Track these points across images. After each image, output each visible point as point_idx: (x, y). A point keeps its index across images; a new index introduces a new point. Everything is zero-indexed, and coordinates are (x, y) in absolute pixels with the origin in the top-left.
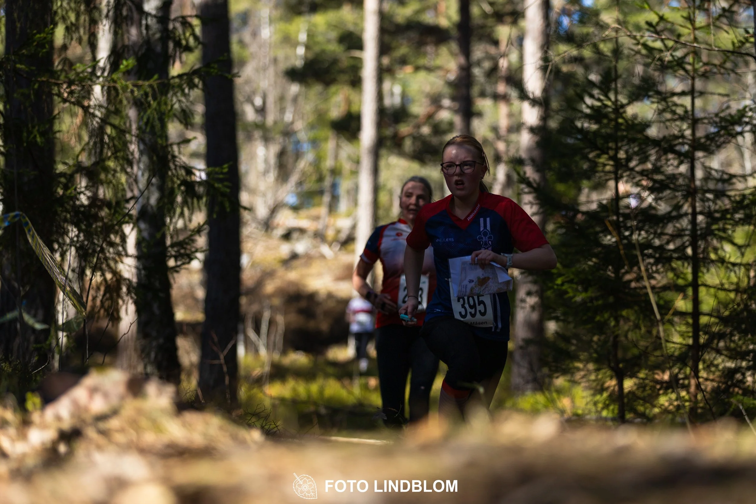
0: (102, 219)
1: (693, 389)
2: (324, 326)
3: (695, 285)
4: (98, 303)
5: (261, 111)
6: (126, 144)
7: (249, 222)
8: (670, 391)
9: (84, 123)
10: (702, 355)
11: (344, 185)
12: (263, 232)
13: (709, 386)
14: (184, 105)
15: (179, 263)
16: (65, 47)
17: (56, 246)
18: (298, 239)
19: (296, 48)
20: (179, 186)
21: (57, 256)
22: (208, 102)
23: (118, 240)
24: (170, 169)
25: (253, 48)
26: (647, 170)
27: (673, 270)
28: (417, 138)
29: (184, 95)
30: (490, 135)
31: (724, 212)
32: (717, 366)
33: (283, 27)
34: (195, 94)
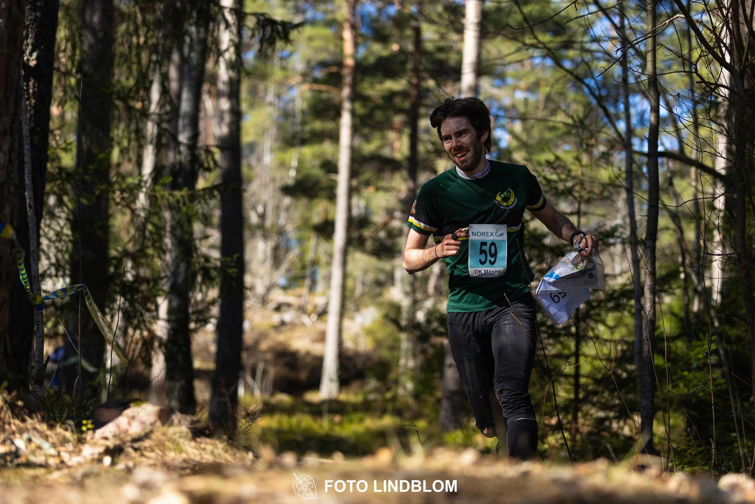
0: (142, 292)
1: (573, 431)
2: (303, 376)
3: (577, 354)
4: (137, 354)
5: (262, 217)
6: (161, 238)
7: (250, 298)
8: (556, 431)
9: (132, 221)
10: (582, 407)
11: (321, 273)
12: (261, 305)
13: (585, 430)
14: (205, 211)
15: (198, 325)
16: (119, 165)
17: (107, 310)
18: (285, 311)
19: (289, 171)
20: (200, 270)
21: (108, 318)
22: (224, 209)
23: (153, 307)
24: (192, 257)
25: (258, 170)
27: (561, 343)
28: (376, 239)
29: (206, 203)
31: (600, 302)
32: (591, 415)
33: (280, 155)
34: (214, 203)
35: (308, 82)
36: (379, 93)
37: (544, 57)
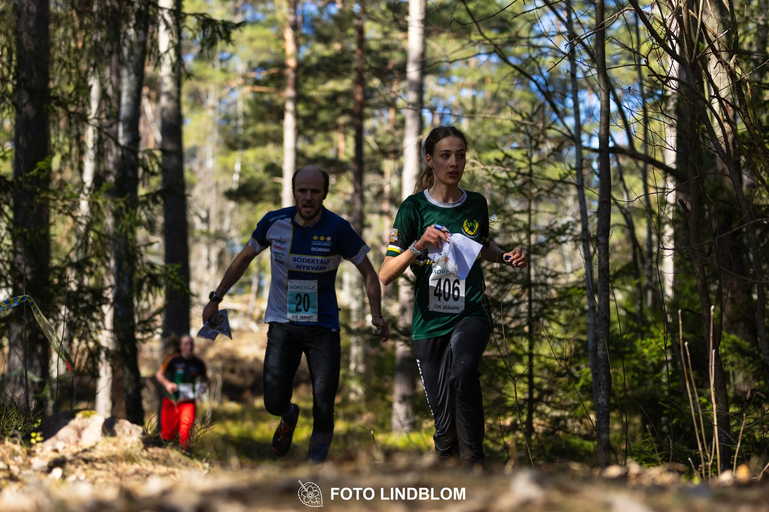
0: (87, 302)
3: (530, 355)
4: (83, 364)
5: (206, 220)
7: (196, 305)
9: (74, 230)
10: (536, 406)
13: (540, 430)
14: (149, 217)
15: (145, 336)
18: (232, 318)
19: (232, 175)
20: (145, 277)
22: (167, 215)
23: (98, 317)
25: (201, 175)
26: (495, 269)
27: (515, 343)
29: (150, 209)
30: (377, 242)
31: (552, 300)
32: (547, 415)
33: (222, 159)
34: (158, 209)
35: (249, 84)
36: (323, 94)
37: (489, 54)
